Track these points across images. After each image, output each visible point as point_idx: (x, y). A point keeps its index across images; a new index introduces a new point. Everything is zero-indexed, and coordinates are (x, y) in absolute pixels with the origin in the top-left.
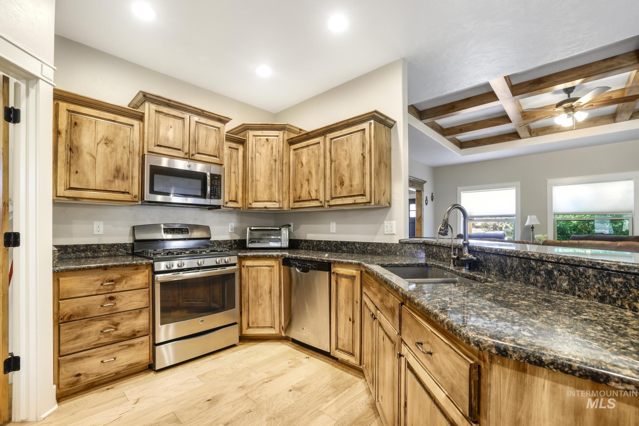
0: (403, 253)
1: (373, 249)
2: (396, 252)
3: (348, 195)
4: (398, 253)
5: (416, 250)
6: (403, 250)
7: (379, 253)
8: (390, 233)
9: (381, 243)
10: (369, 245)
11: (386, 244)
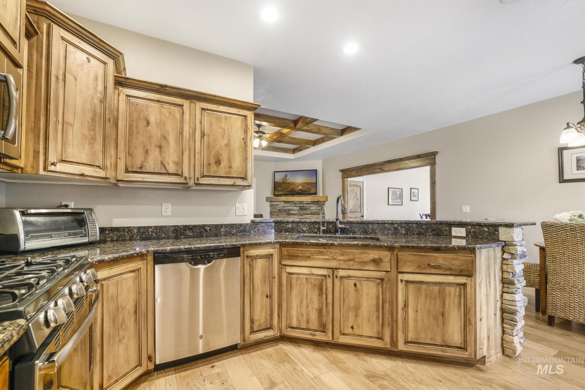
0: (257, 231)
1: (227, 230)
2: (251, 231)
3: (227, 176)
4: (252, 232)
5: (267, 228)
6: (256, 229)
7: (233, 234)
8: (242, 214)
9: (236, 224)
10: (222, 227)
11: (241, 225)
